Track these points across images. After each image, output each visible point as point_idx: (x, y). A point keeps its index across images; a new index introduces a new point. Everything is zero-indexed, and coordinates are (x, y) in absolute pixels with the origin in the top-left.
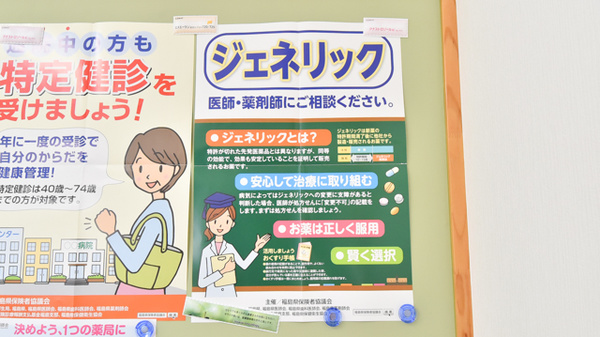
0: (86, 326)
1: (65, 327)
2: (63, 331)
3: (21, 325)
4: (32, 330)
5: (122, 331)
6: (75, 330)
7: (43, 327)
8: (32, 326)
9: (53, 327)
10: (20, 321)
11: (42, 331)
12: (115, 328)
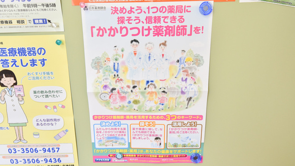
0: (163, 7)
1: (148, 8)
2: (147, 11)
3: (115, 8)
4: (124, 11)
5: (189, 9)
6: (155, 10)
7: (131, 8)
8: (124, 8)
9: (139, 8)
10: (114, 5)
11: (131, 11)
12: (183, 8)
